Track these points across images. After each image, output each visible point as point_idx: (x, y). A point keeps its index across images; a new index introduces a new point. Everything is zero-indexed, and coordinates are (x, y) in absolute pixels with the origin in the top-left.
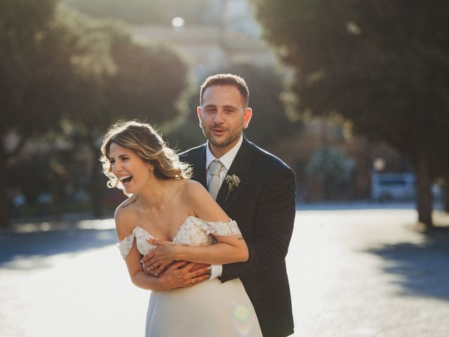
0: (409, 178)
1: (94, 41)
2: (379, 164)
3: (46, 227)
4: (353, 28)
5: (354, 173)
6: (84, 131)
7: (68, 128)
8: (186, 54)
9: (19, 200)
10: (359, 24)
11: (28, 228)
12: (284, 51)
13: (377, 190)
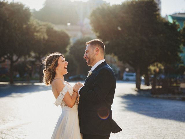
0: (135, 74)
1: (41, 28)
2: (127, 70)
3: (24, 84)
4: (119, 29)
5: (119, 72)
6: (38, 55)
7: (33, 54)
8: (69, 34)
9: (18, 76)
10: (121, 28)
11: (19, 84)
12: (98, 34)
13: (125, 77)
